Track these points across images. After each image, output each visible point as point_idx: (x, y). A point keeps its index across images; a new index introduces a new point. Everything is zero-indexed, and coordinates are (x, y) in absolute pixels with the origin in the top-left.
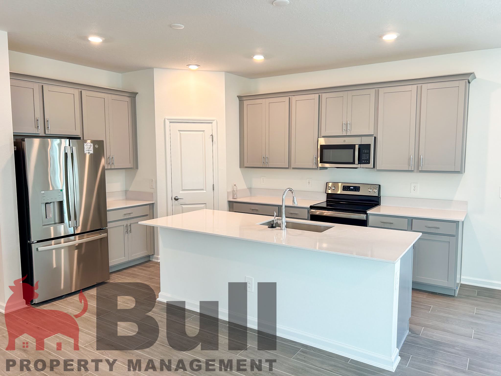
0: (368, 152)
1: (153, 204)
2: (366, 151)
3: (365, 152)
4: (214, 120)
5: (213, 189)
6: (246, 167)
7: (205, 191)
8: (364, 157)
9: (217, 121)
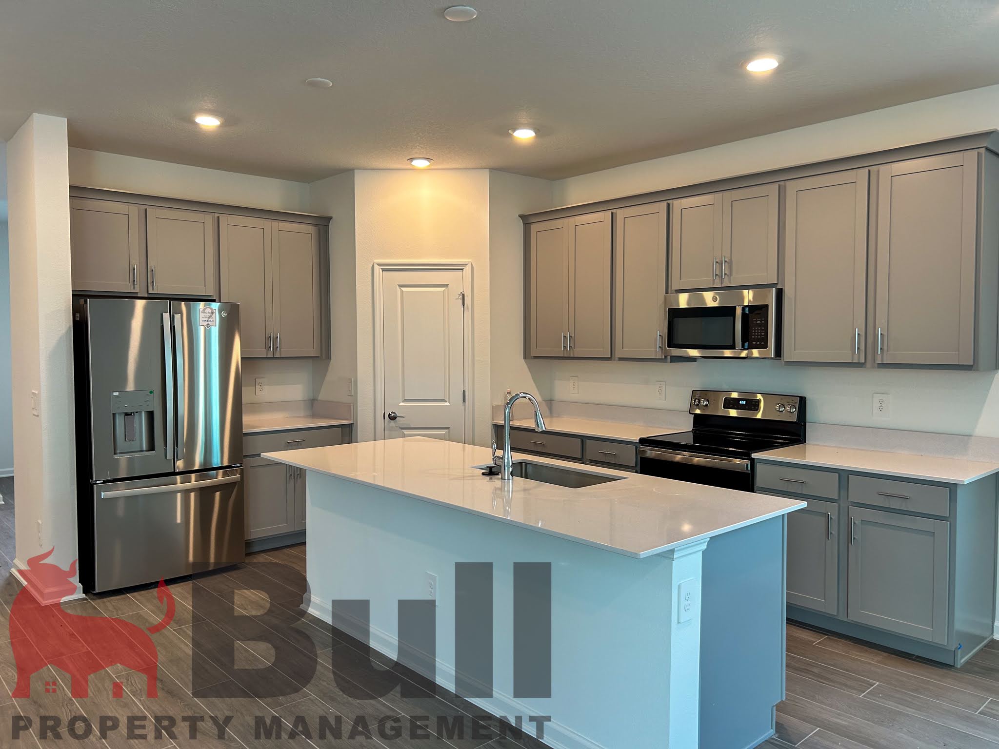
0: (763, 322)
1: (351, 425)
2: (759, 320)
3: (758, 322)
4: (467, 265)
5: (464, 401)
6: (536, 357)
7: (447, 404)
8: (755, 333)
9: (472, 265)
